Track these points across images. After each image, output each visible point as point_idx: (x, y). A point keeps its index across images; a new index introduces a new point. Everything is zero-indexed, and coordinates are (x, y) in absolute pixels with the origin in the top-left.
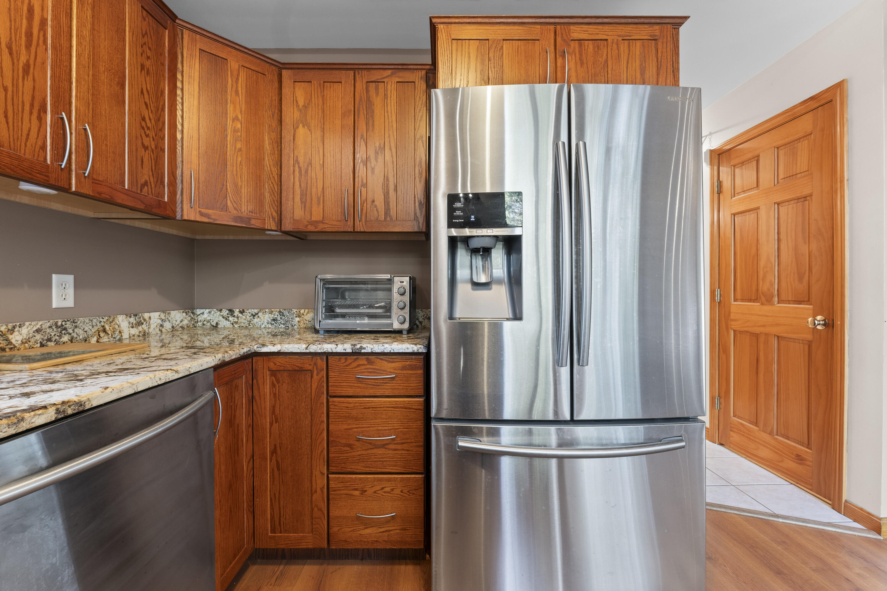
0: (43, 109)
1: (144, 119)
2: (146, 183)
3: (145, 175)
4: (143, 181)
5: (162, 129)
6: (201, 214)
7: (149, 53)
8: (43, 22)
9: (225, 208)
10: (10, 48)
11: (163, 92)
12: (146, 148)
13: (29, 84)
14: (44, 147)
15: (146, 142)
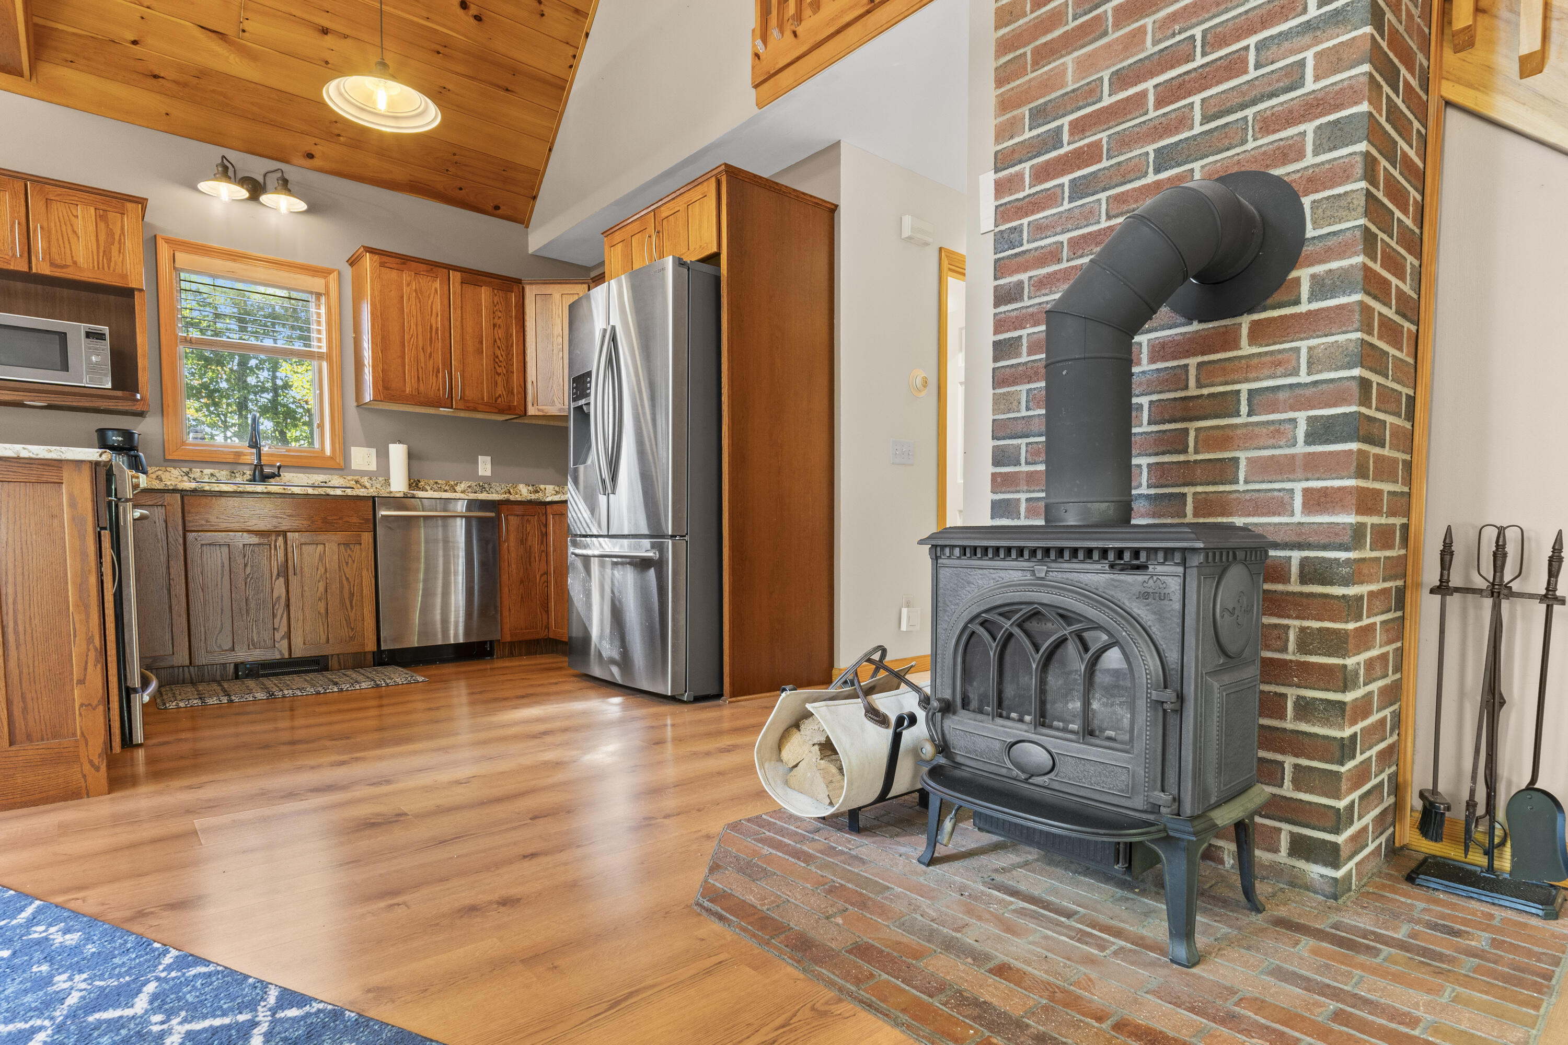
0: (438, 371)
1: (497, 357)
2: (500, 396)
3: (500, 390)
4: (497, 395)
5: (512, 359)
6: (539, 410)
7: (500, 314)
8: (437, 329)
9: (553, 404)
10: (423, 349)
11: (512, 335)
12: (499, 374)
13: (431, 362)
14: (439, 390)
15: (499, 370)
